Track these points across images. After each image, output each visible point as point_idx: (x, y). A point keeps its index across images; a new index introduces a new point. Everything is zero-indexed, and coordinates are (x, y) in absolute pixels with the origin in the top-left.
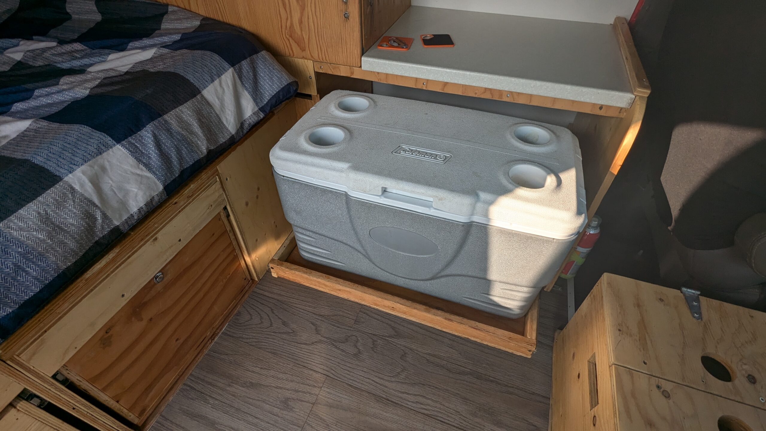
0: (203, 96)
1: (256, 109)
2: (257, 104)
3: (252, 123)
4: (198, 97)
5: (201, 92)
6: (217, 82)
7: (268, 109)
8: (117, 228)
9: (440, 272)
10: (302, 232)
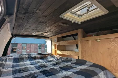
5: (98, 75)
6: (101, 73)
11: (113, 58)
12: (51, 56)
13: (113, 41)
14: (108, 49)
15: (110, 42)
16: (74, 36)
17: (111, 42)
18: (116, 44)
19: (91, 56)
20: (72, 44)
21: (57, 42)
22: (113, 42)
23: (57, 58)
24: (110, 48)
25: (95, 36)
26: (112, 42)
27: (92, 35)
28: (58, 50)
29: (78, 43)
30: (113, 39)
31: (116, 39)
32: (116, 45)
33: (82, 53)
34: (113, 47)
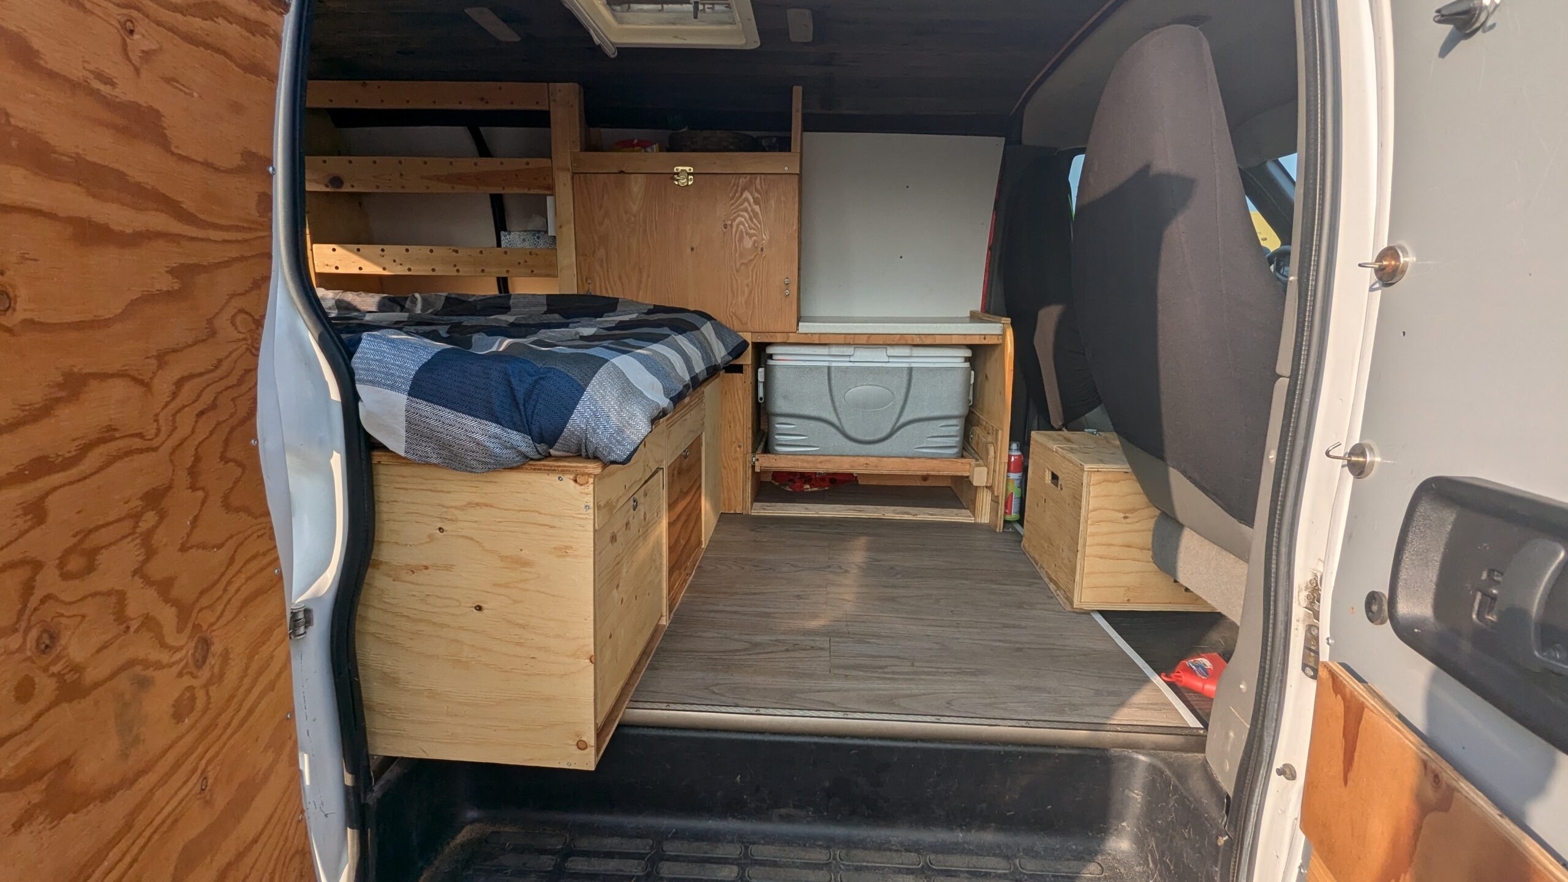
1: (727, 353)
9: (896, 423)
10: (784, 422)
11: (737, 270)
13: (744, 189)
14: (725, 226)
15: (736, 191)
16: (484, 130)
17: (738, 195)
18: (756, 202)
19: (641, 269)
20: (497, 190)
22: (747, 194)
24: (731, 225)
25: (662, 149)
26: (742, 194)
27: (644, 145)
28: (321, 240)
29: (549, 188)
30: (748, 176)
31: (759, 177)
32: (757, 208)
33: (579, 253)
34: (742, 216)
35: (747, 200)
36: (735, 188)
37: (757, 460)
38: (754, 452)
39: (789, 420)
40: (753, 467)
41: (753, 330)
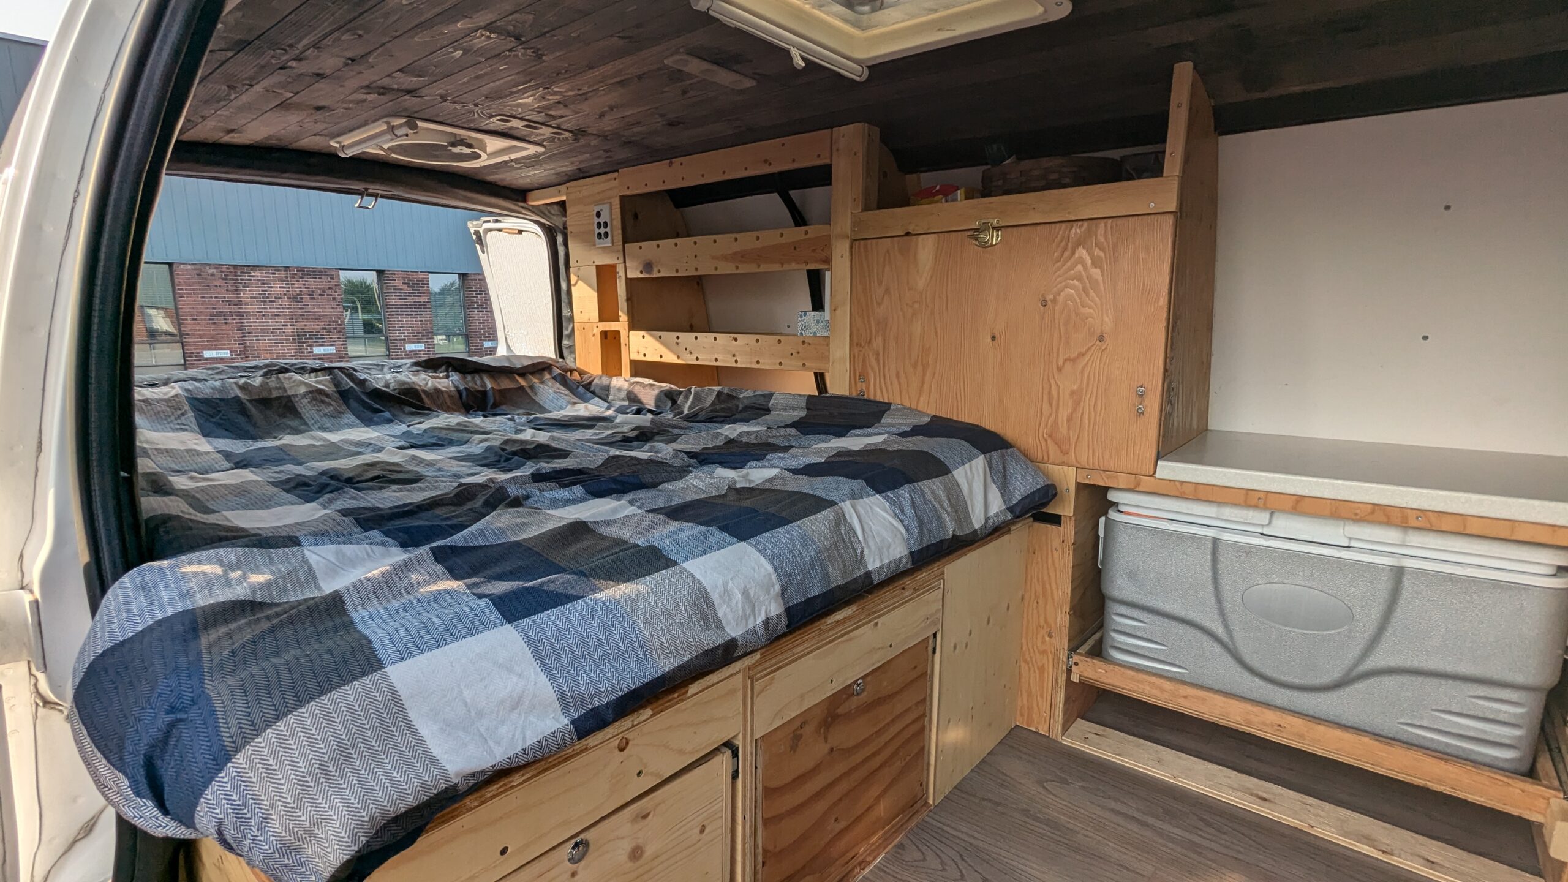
0: (953, 476)
1: (1004, 507)
2: (1005, 502)
3: (997, 524)
4: (949, 475)
5: (950, 472)
6: (967, 466)
7: (1018, 511)
8: (868, 574)
9: (1355, 665)
10: (1125, 613)
11: (1059, 370)
12: (563, 380)
13: (1078, 244)
14: (1044, 303)
15: (1065, 249)
16: (794, 194)
17: (1066, 254)
18: (1096, 263)
19: (925, 367)
20: (776, 267)
21: (625, 241)
22: (1082, 252)
23: (632, 398)
24: (1054, 301)
25: (969, 196)
26: (1073, 253)
27: (947, 192)
28: (633, 326)
29: (827, 261)
30: (1086, 224)
31: (1102, 224)
32: (1096, 273)
33: (855, 343)
34: (1073, 287)
35: (1081, 261)
36: (1063, 243)
37: (1076, 664)
38: (1073, 650)
39: (1136, 613)
40: (1069, 672)
41: (1078, 465)
